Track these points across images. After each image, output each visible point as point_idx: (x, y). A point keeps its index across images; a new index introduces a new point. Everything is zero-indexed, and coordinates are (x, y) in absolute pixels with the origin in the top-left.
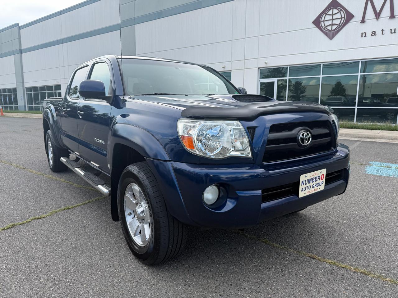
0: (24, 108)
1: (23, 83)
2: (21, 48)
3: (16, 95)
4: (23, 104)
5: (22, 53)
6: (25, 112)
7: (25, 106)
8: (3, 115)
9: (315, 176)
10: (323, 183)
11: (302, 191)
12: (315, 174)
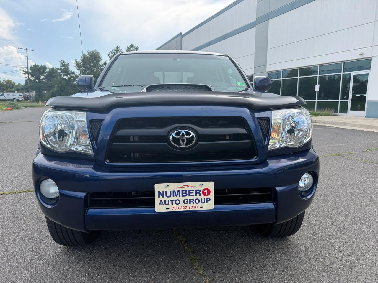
9: (188, 189)
10: (209, 201)
11: (162, 204)
12: (188, 186)
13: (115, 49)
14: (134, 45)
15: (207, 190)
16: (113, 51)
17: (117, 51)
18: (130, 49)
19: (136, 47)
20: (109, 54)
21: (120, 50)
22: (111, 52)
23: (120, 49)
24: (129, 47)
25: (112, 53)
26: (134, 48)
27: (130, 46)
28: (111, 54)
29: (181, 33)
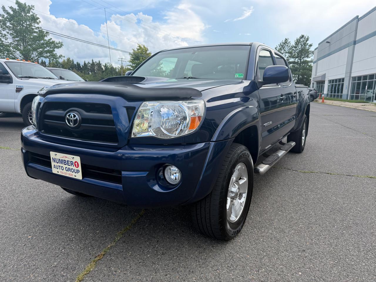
0: (346, 96)
1: (351, 73)
2: (356, 39)
3: (343, 85)
4: (346, 93)
5: (355, 45)
6: (346, 100)
7: (348, 95)
8: (324, 102)
9: (66, 159)
10: (79, 172)
11: (55, 167)
12: (66, 157)
13: (284, 41)
14: (305, 36)
15: (76, 163)
16: (281, 44)
17: (285, 44)
18: (299, 40)
19: (306, 38)
20: (276, 47)
21: (288, 43)
22: (279, 45)
23: (289, 41)
24: (298, 38)
25: (280, 47)
26: (304, 39)
27: (300, 37)
28: (278, 47)
29: (358, 16)
